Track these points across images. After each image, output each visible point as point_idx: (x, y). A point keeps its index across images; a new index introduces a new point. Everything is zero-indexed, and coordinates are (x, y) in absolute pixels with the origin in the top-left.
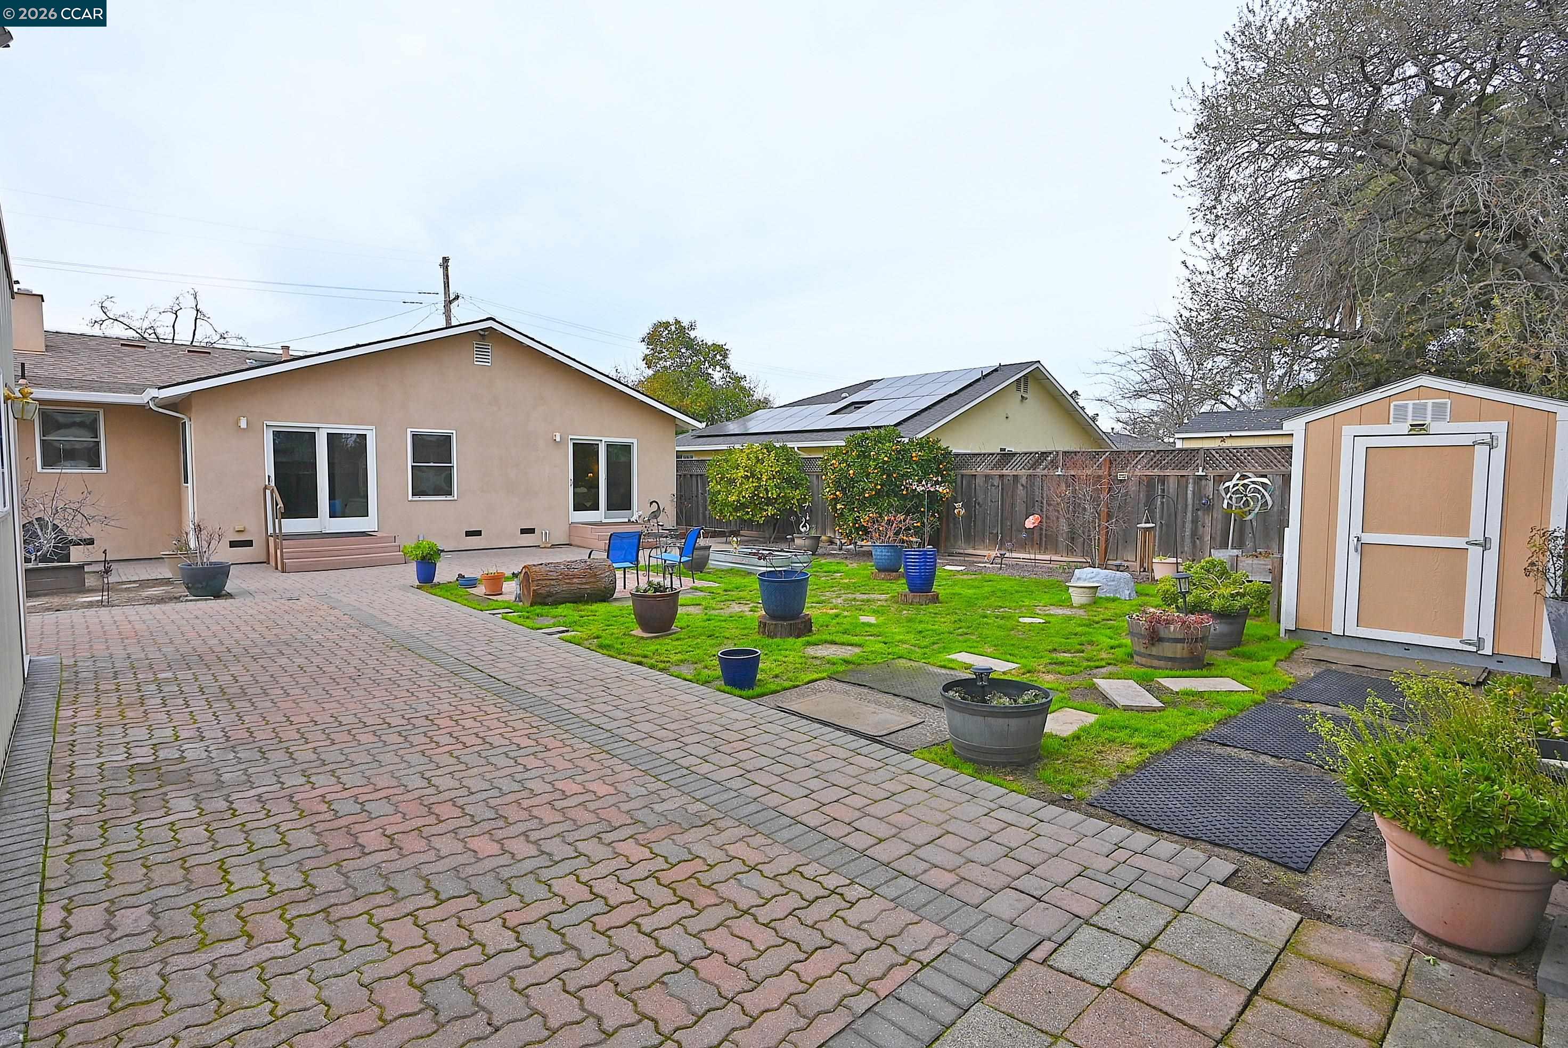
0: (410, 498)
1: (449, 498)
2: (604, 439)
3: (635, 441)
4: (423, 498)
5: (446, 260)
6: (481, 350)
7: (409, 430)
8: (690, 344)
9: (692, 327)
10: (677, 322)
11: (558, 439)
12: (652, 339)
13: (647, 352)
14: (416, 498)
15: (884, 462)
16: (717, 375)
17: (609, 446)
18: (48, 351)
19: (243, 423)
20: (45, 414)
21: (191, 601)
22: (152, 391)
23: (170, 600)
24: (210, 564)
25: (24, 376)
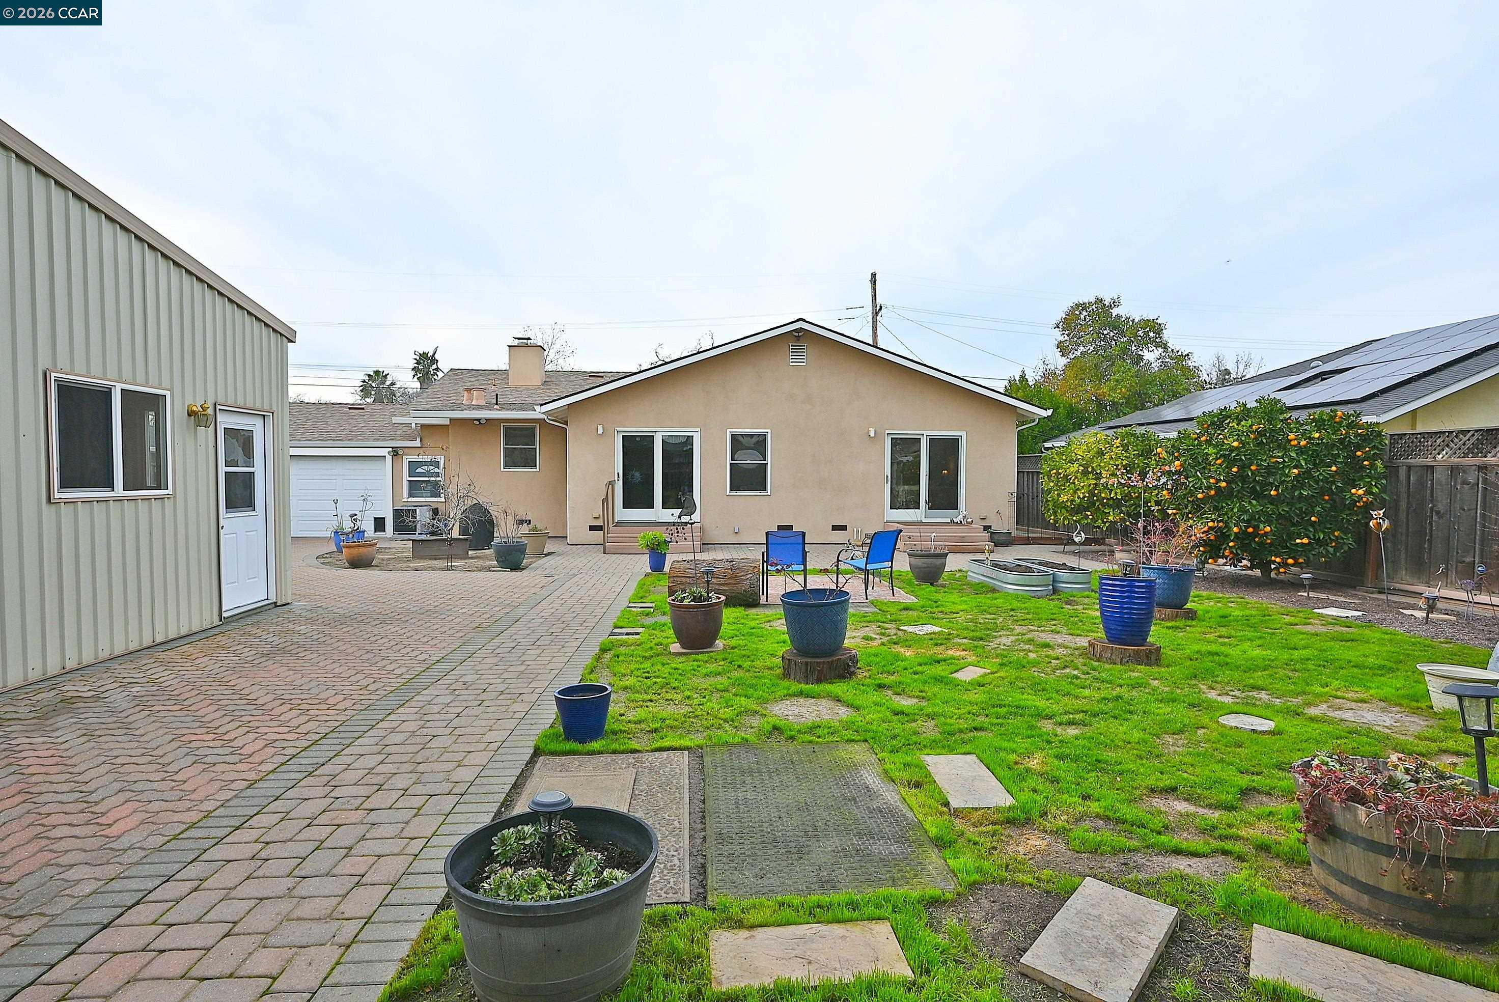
0: (728, 493)
1: (763, 493)
2: (926, 433)
3: (963, 434)
4: (739, 493)
5: (874, 275)
6: (797, 350)
7: (729, 431)
8: (1117, 325)
9: (1115, 303)
10: (1100, 301)
11: (872, 435)
12: (1069, 323)
13: (1061, 338)
14: (734, 493)
15: (1232, 449)
16: (1151, 356)
17: (933, 441)
18: (543, 385)
19: (600, 431)
20: (507, 429)
21: (494, 571)
22: (537, 408)
23: (489, 569)
24: (513, 543)
25: (497, 404)
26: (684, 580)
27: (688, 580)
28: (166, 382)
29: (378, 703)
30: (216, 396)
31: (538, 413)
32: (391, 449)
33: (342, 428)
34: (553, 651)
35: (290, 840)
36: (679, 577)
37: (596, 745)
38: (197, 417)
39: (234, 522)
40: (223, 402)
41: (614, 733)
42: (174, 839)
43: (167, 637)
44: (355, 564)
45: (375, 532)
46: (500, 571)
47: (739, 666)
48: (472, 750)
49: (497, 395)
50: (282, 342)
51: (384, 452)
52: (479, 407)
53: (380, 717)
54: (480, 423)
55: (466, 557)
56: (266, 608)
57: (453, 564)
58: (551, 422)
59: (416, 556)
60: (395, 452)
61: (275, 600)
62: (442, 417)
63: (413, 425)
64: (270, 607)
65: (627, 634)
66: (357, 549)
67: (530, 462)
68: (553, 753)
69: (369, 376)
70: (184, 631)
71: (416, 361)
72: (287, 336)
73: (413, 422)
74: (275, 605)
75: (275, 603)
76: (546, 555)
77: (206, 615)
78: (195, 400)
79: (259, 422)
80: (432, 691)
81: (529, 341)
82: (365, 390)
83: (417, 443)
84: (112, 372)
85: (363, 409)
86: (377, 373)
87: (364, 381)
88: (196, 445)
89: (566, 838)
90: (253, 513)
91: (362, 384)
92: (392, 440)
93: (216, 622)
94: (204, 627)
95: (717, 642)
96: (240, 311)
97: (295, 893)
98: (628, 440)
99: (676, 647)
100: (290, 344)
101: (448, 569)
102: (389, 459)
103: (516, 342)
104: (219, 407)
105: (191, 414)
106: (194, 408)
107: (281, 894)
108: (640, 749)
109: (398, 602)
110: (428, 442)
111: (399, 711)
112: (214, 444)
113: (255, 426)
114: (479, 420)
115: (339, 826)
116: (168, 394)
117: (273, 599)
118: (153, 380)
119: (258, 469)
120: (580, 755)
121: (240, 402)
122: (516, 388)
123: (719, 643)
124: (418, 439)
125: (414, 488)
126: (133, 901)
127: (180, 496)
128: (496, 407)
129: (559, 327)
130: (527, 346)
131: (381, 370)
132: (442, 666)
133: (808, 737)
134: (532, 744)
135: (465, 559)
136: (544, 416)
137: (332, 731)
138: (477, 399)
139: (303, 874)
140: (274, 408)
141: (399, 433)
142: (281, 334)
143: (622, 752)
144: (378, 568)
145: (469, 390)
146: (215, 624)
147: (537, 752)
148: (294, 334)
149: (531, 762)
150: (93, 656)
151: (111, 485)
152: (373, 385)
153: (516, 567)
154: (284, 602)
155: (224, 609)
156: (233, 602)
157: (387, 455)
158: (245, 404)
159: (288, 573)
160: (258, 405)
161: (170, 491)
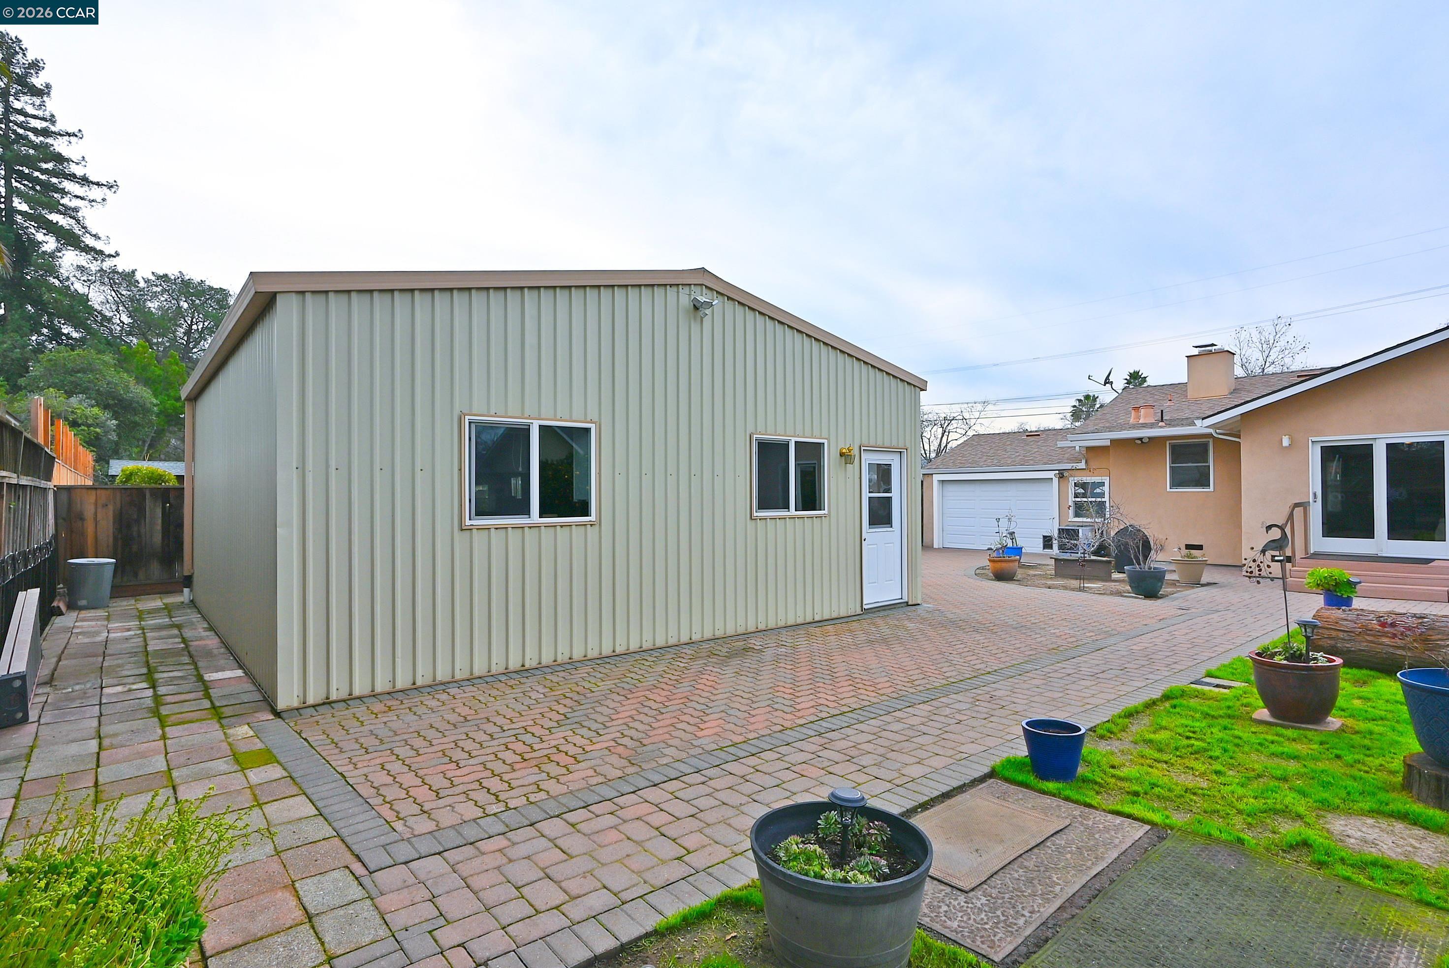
18: (1231, 393)
19: (1286, 442)
20: (1174, 448)
21: (1126, 596)
22: (1198, 423)
23: (1119, 594)
24: (1150, 568)
25: (1162, 420)
26: (1334, 634)
27: (1341, 635)
28: (825, 434)
29: (911, 696)
30: (861, 441)
31: (1201, 427)
32: (1057, 472)
33: (1018, 454)
34: (1108, 686)
35: (769, 774)
36: (1327, 629)
37: (1051, 786)
38: (846, 457)
39: (875, 537)
40: (866, 443)
41: (1085, 780)
42: (720, 749)
43: (822, 617)
44: (1001, 576)
45: (1044, 549)
46: (1133, 597)
47: (1338, 757)
48: (941, 753)
49: (1162, 411)
50: (915, 390)
51: (1050, 475)
52: (1144, 426)
53: (900, 707)
54: (1142, 442)
55: (1108, 579)
56: (899, 605)
57: (1086, 585)
58: (1220, 436)
59: (1058, 574)
60: (1061, 475)
61: (906, 600)
62: (1103, 439)
63: (1077, 448)
64: (902, 605)
65: (1218, 686)
66: (999, 564)
67: (1203, 481)
68: (1007, 780)
69: (1080, 401)
70: (834, 615)
71: (1126, 381)
72: (919, 386)
73: (1077, 445)
74: (907, 604)
75: (907, 602)
76: (1203, 585)
77: (851, 606)
78: (845, 445)
79: (897, 457)
80: (959, 697)
81: (1214, 347)
82: (1076, 414)
83: (1082, 465)
84: (790, 431)
85: (1039, 435)
86: (1087, 397)
87: (1075, 406)
88: (846, 477)
89: (876, 839)
90: (890, 529)
91: (1072, 409)
92: (1059, 463)
93: (859, 611)
94: (849, 614)
95: (1329, 718)
96: (881, 373)
97: (742, 808)
98: (1329, 453)
99: (1263, 713)
100: (921, 392)
101: (1081, 589)
102: (1056, 481)
103: (1196, 351)
104: (863, 448)
105: (842, 455)
106: (844, 451)
107: (735, 805)
108: (1096, 805)
109: (1004, 614)
110: (1093, 464)
111: (918, 706)
112: (859, 476)
113: (894, 461)
114: (1141, 439)
115: (802, 776)
116: (825, 442)
117: (905, 599)
118: (816, 432)
119: (895, 494)
120: (1031, 790)
121: (880, 443)
122: (1196, 401)
123: (1334, 721)
124: (1084, 462)
125: (1079, 510)
126: (674, 777)
127: (833, 514)
128: (1161, 424)
129: (1283, 321)
130: (1210, 353)
131: (1091, 394)
132: (989, 678)
133: (1348, 872)
134: (991, 764)
135: (1106, 581)
136: (1211, 431)
137: (860, 709)
138: (1145, 416)
139: (755, 799)
140: (908, 445)
141: (1066, 456)
142: (914, 386)
143: (1076, 802)
144: (1017, 583)
145: (1137, 409)
146: (857, 613)
147: (992, 774)
148: (925, 383)
149: (982, 779)
150: (775, 623)
151: (787, 507)
152: (1084, 409)
153: (1151, 594)
154: (914, 603)
155: (865, 602)
156: (871, 598)
157: (1054, 477)
158: (883, 444)
159: (918, 579)
160: (894, 443)
161: (826, 512)
